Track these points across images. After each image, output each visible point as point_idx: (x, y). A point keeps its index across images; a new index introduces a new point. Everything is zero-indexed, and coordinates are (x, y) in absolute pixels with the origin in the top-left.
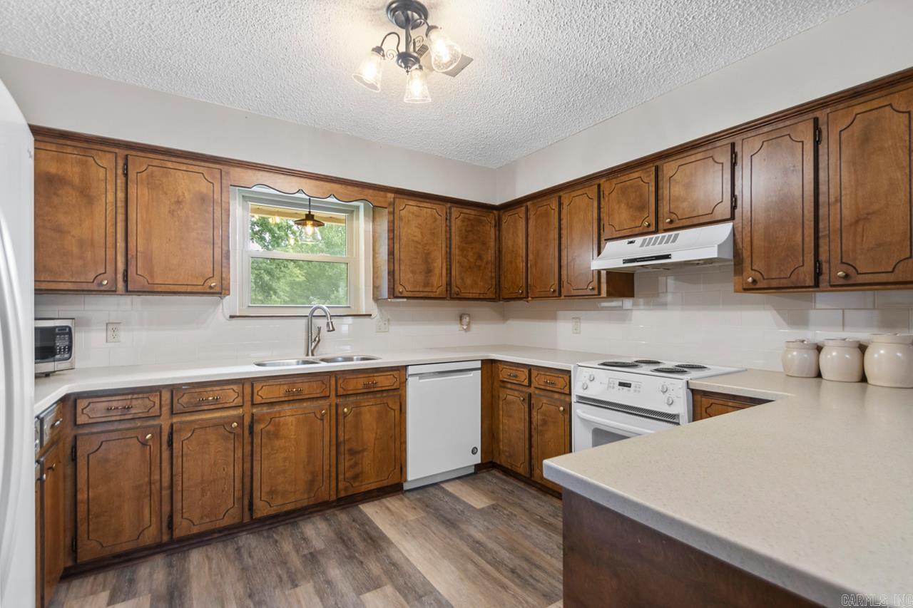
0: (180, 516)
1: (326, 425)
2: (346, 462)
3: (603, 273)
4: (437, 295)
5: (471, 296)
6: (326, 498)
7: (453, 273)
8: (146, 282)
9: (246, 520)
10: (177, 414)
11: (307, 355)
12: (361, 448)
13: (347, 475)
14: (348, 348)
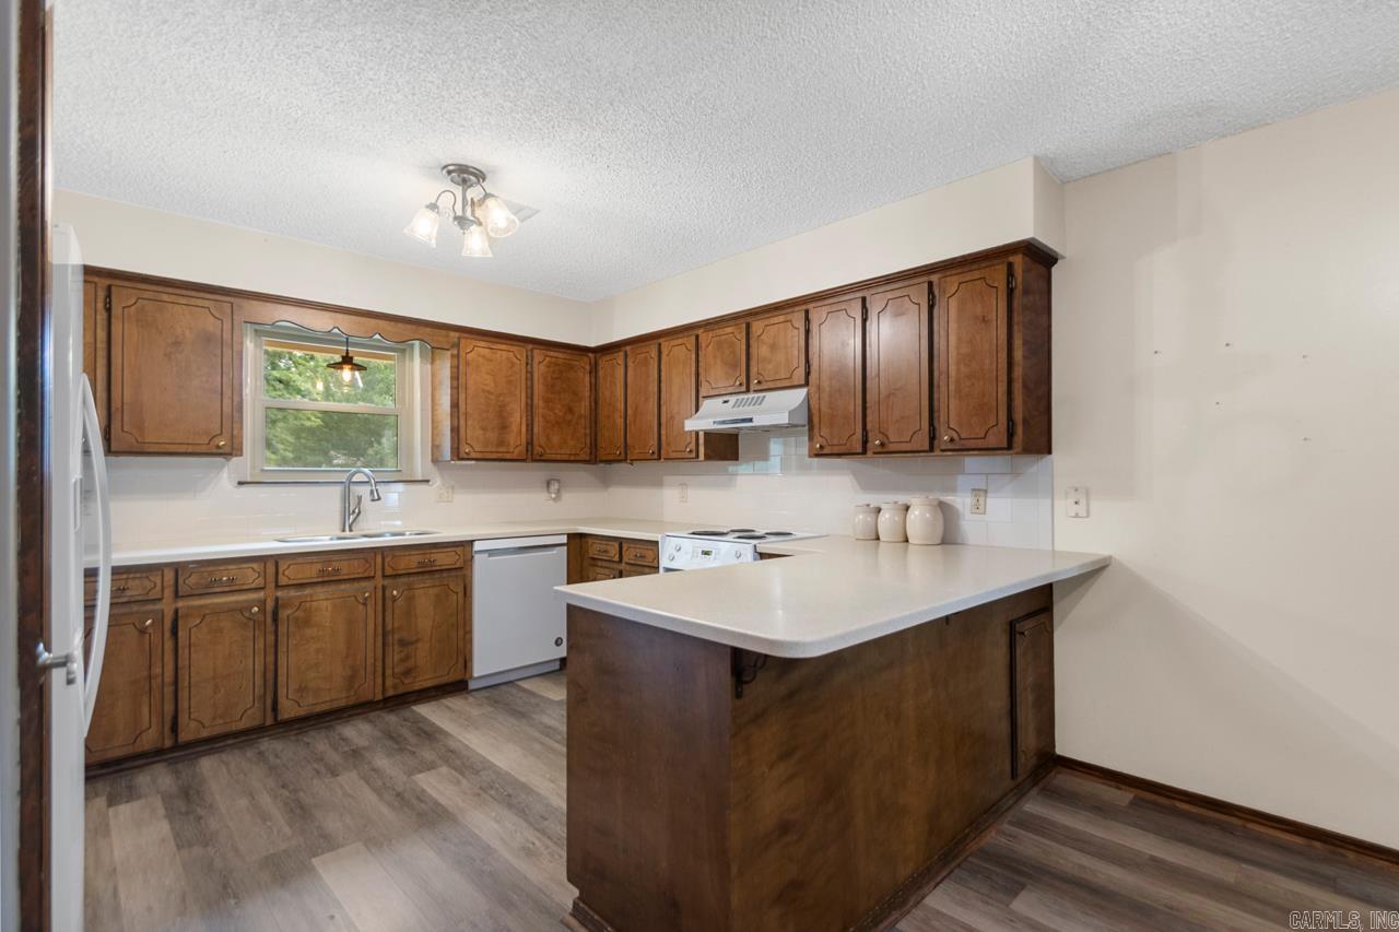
0: (187, 716)
1: (370, 610)
2: (395, 655)
3: (701, 435)
4: (514, 456)
5: (559, 457)
6: (370, 697)
7: (536, 430)
8: (134, 440)
9: (269, 722)
10: (182, 596)
11: (344, 530)
12: (414, 638)
13: (396, 670)
14: (399, 523)
